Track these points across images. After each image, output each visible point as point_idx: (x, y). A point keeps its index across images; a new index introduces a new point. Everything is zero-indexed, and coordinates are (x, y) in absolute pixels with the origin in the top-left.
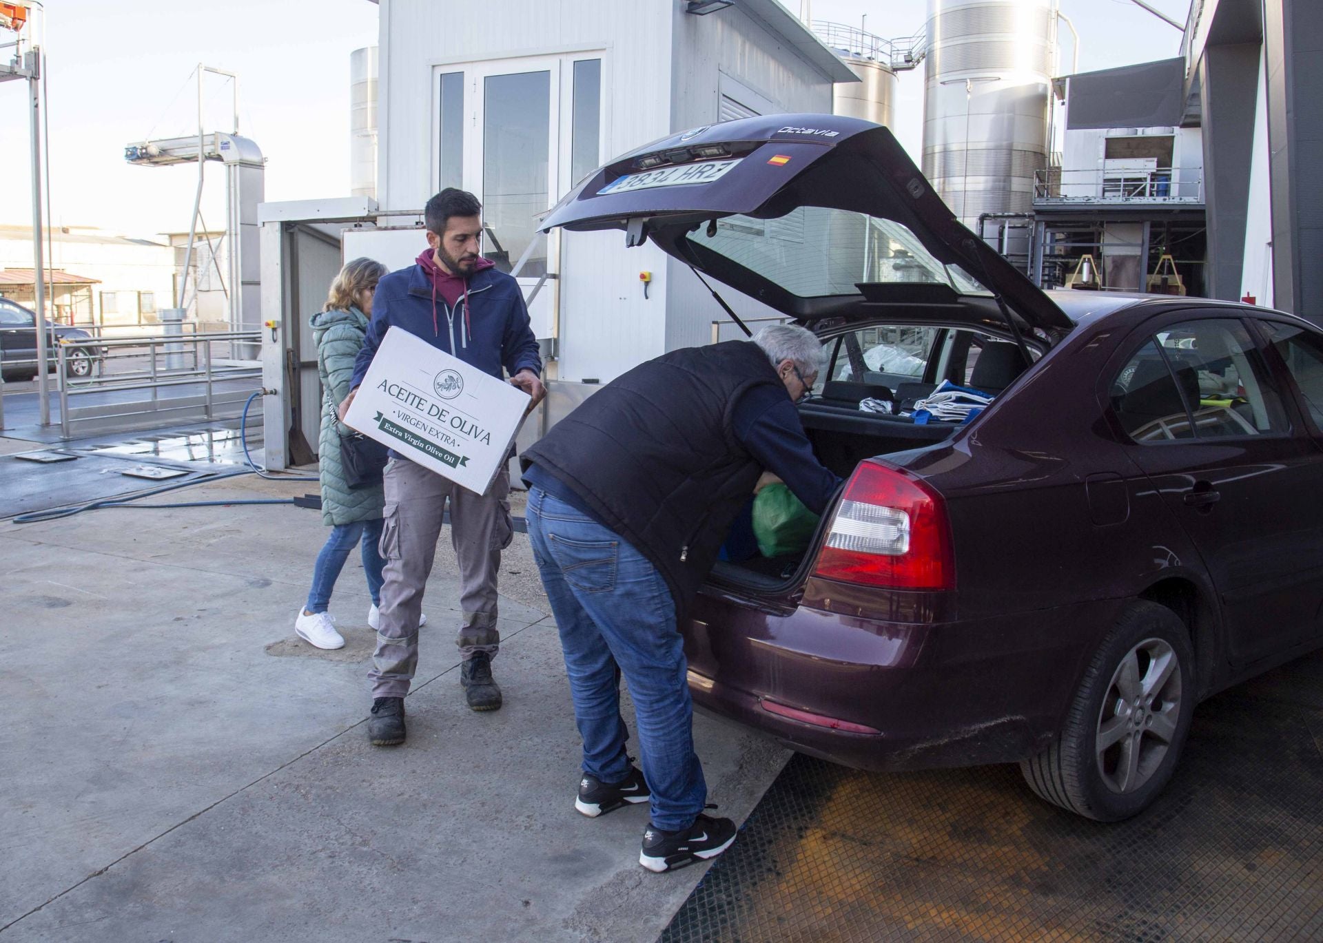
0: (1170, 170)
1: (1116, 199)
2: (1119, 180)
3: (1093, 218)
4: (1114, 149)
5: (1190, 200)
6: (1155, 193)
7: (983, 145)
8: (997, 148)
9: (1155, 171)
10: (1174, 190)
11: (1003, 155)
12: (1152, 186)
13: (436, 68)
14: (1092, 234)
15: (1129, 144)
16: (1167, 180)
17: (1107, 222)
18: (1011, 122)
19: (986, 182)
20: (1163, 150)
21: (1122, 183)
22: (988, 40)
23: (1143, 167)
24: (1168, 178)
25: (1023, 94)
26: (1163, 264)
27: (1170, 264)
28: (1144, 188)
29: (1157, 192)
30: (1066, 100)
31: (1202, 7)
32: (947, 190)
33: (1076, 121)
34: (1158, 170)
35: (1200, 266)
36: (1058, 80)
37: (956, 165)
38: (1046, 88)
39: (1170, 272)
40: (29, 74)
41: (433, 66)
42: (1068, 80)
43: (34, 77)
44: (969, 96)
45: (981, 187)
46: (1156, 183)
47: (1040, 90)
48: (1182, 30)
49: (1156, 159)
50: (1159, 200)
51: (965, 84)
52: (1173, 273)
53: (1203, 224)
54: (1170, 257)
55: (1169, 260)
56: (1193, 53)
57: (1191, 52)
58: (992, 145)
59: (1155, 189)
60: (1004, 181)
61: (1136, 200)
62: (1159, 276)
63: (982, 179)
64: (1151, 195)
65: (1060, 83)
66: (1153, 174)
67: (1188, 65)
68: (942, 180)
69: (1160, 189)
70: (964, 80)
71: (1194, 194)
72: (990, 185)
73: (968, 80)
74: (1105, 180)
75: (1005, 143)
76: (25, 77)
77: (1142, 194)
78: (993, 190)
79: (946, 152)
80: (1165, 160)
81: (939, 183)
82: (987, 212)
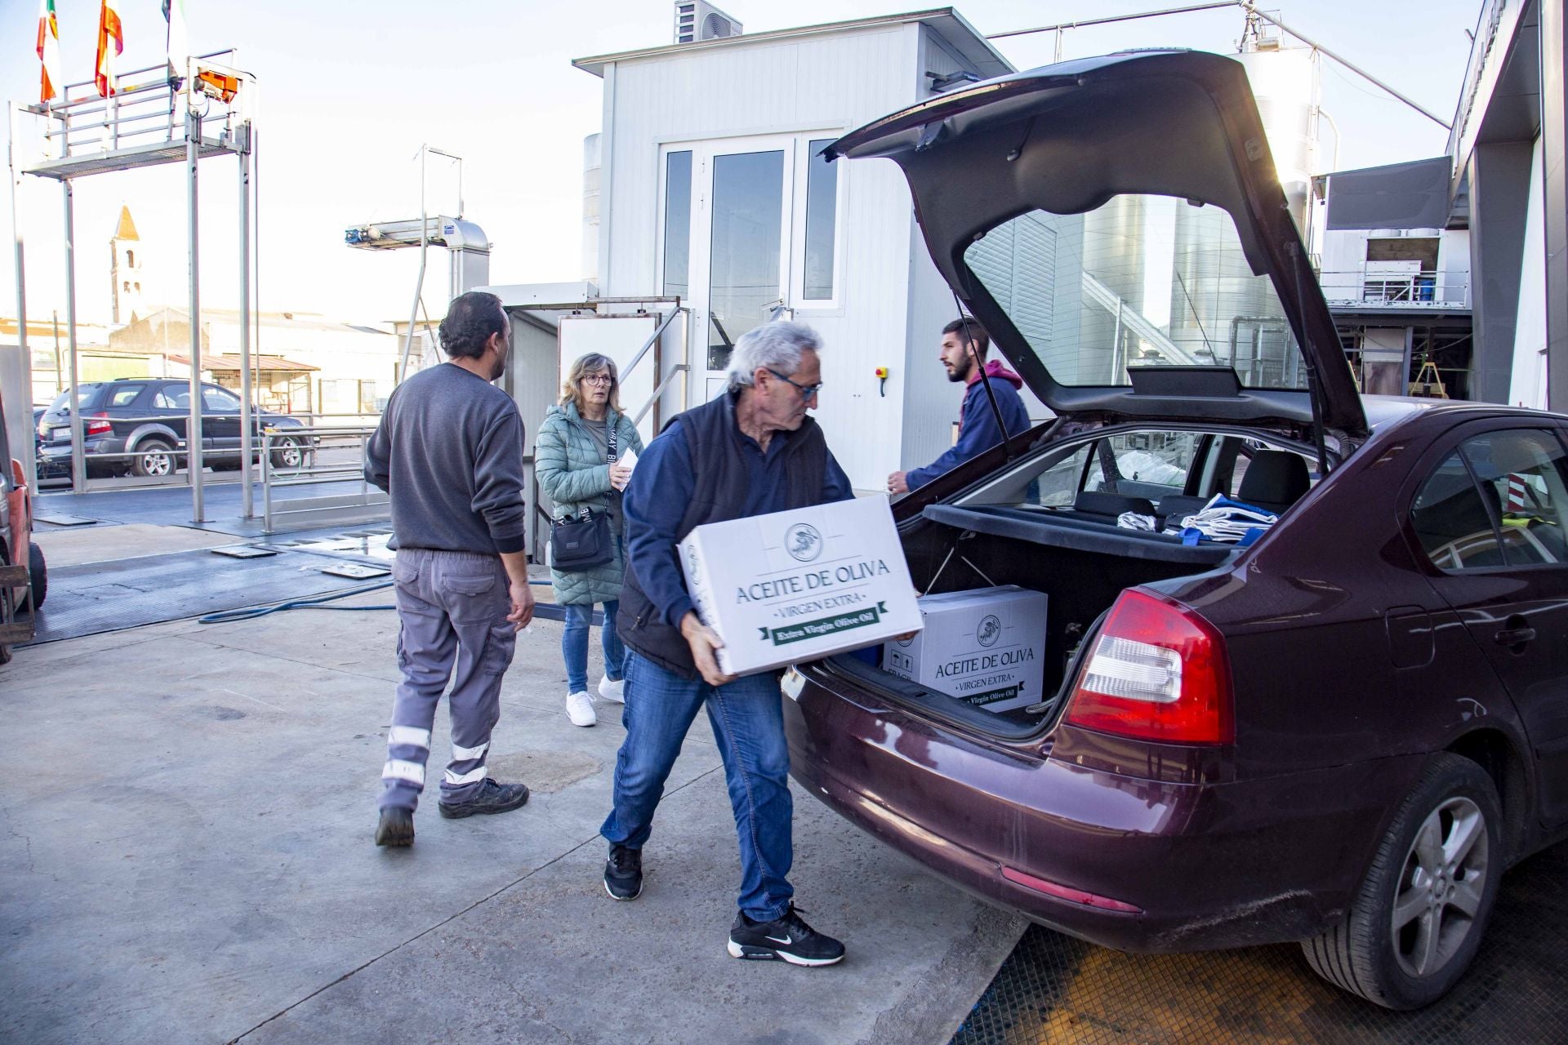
0: (1435, 274)
1: (1378, 303)
2: (1381, 283)
3: (1354, 322)
4: (1376, 251)
5: (1455, 305)
6: (1418, 297)
9: (1419, 274)
10: (1439, 294)
12: (1416, 290)
13: (662, 146)
14: (1352, 339)
15: (1391, 246)
16: (1431, 284)
17: (1368, 327)
19: (1240, 284)
20: (1428, 253)
21: (1384, 286)
23: (1406, 270)
24: (1432, 281)
26: (1426, 372)
27: (1433, 371)
28: (1407, 292)
29: (1421, 296)
30: (1326, 200)
31: (1471, 104)
32: (1199, 288)
33: (1337, 221)
34: (1422, 274)
35: (1464, 375)
36: (1318, 178)
37: (1210, 265)
38: (1305, 186)
39: (1433, 380)
40: (239, 149)
41: (660, 144)
42: (1328, 178)
43: (245, 152)
45: (1235, 289)
46: (1419, 287)
47: (1299, 188)
48: (1449, 128)
49: (1420, 262)
50: (1423, 305)
52: (1436, 381)
53: (1469, 330)
54: (1433, 364)
55: (1432, 367)
56: (1461, 152)
57: (1459, 151)
59: (1419, 293)
61: (1399, 305)
62: (1422, 384)
63: (1236, 281)
64: (1415, 299)
65: (1319, 181)
66: (1416, 278)
67: (1455, 165)
68: (1193, 281)
69: (1425, 293)
71: (1460, 300)
72: (1244, 287)
74: (1367, 283)
76: (235, 151)
77: (1404, 298)
78: (1247, 293)
79: (1198, 253)
80: (1430, 263)
81: (1191, 284)
82: (1241, 314)
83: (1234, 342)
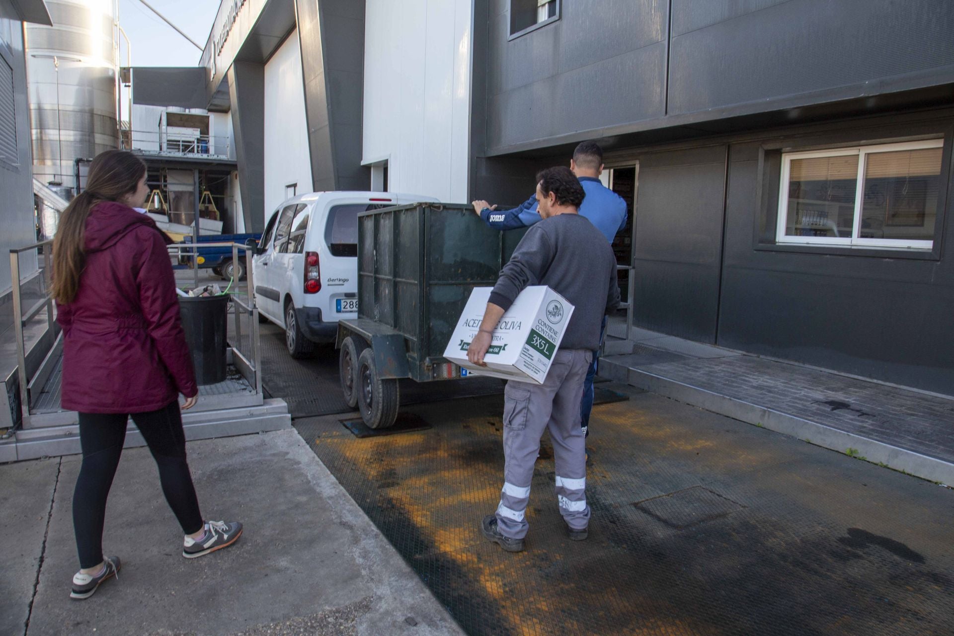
0: (208, 137)
1: (178, 154)
2: (179, 141)
3: (162, 166)
4: (174, 119)
5: (223, 157)
6: (200, 151)
7: (71, 108)
8: (82, 111)
9: (199, 137)
10: (212, 150)
11: (87, 116)
12: (198, 147)
14: (157, 176)
15: (181, 118)
16: (206, 143)
17: (168, 169)
18: (91, 93)
19: (75, 135)
20: (203, 124)
21: (181, 143)
22: (70, 30)
23: (191, 134)
24: (207, 142)
25: (97, 75)
26: (205, 197)
27: (209, 198)
28: (193, 148)
29: (202, 151)
30: (131, 84)
32: (44, 138)
33: (140, 98)
34: (201, 137)
35: (223, 199)
36: (124, 68)
37: (49, 120)
38: (114, 73)
39: (210, 202)
42: (131, 70)
44: (56, 69)
45: (72, 138)
46: (200, 145)
47: (110, 73)
48: (201, 50)
49: (199, 130)
50: (205, 156)
51: (53, 60)
52: (211, 203)
54: (208, 193)
55: (208, 195)
56: (217, 65)
57: (215, 64)
58: (77, 108)
59: (200, 149)
60: (89, 136)
61: (190, 155)
62: (203, 205)
63: (72, 133)
64: (198, 152)
65: (125, 71)
66: (198, 139)
67: (212, 72)
68: (39, 130)
69: (203, 149)
70: (52, 57)
71: (225, 154)
72: (78, 138)
73: (55, 58)
74: (168, 141)
75: (87, 108)
77: (192, 151)
78: (81, 141)
79: (40, 110)
80: (205, 131)
81: (37, 133)
82: (79, 157)
83: (78, 176)
